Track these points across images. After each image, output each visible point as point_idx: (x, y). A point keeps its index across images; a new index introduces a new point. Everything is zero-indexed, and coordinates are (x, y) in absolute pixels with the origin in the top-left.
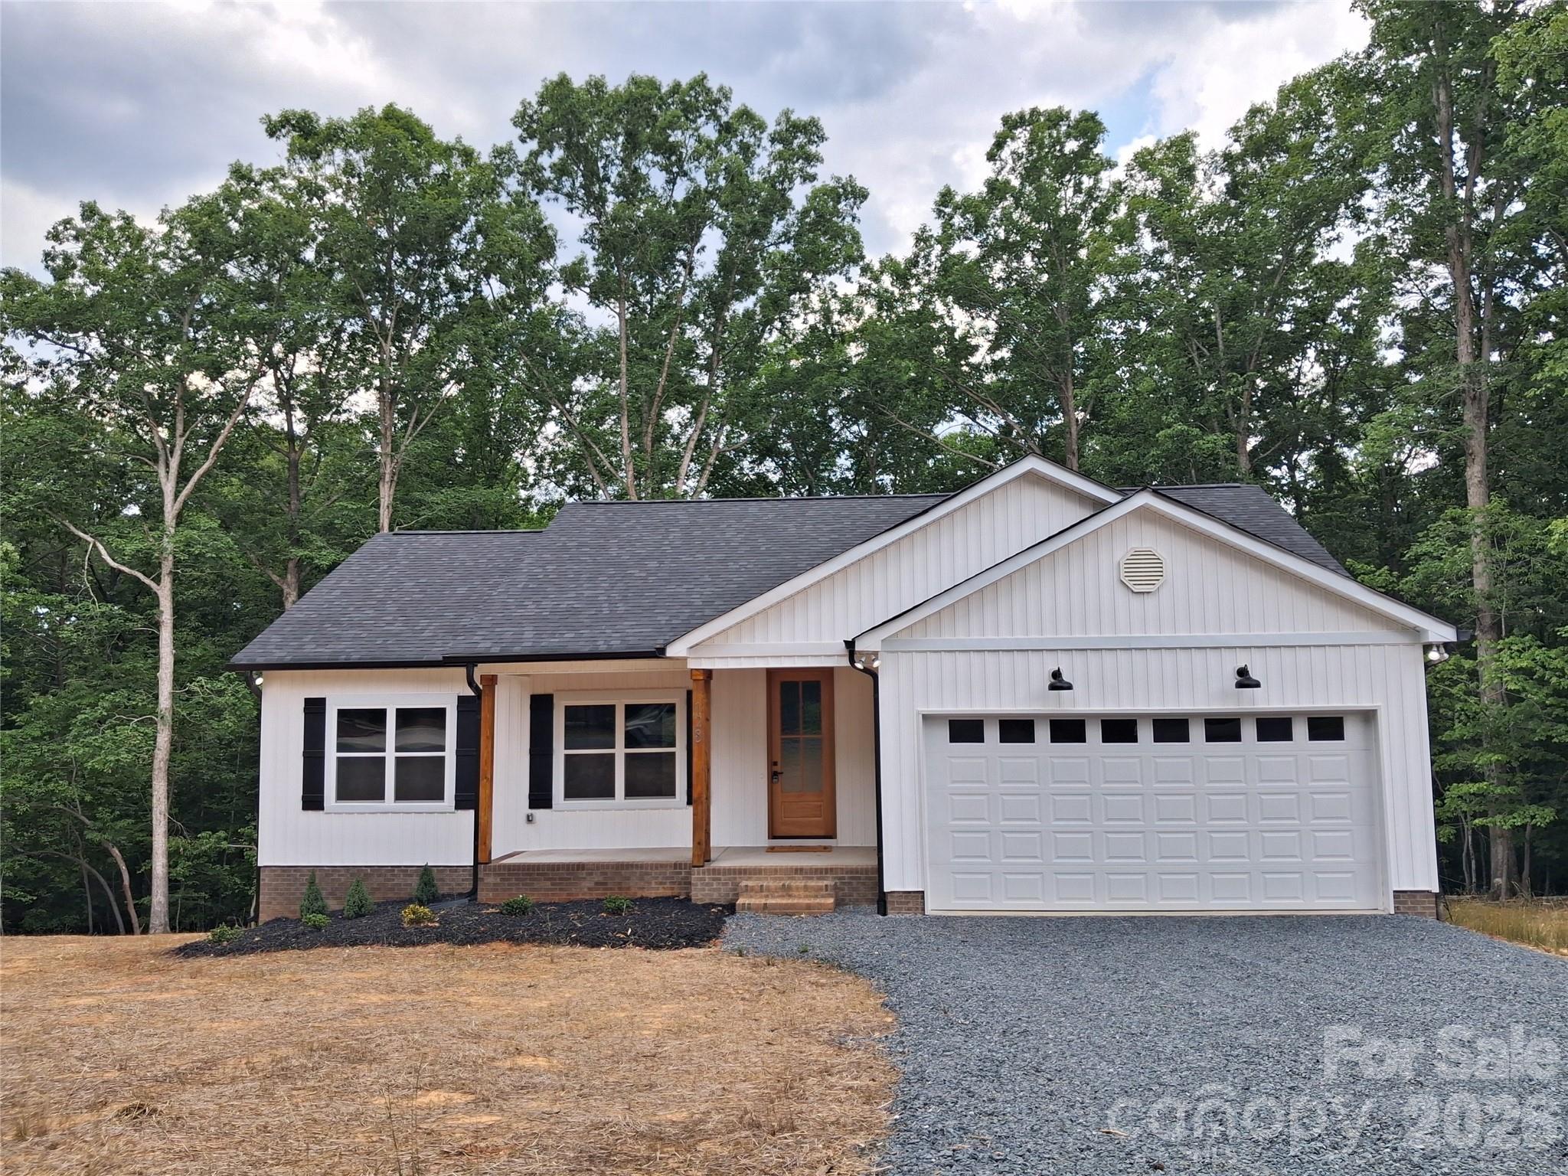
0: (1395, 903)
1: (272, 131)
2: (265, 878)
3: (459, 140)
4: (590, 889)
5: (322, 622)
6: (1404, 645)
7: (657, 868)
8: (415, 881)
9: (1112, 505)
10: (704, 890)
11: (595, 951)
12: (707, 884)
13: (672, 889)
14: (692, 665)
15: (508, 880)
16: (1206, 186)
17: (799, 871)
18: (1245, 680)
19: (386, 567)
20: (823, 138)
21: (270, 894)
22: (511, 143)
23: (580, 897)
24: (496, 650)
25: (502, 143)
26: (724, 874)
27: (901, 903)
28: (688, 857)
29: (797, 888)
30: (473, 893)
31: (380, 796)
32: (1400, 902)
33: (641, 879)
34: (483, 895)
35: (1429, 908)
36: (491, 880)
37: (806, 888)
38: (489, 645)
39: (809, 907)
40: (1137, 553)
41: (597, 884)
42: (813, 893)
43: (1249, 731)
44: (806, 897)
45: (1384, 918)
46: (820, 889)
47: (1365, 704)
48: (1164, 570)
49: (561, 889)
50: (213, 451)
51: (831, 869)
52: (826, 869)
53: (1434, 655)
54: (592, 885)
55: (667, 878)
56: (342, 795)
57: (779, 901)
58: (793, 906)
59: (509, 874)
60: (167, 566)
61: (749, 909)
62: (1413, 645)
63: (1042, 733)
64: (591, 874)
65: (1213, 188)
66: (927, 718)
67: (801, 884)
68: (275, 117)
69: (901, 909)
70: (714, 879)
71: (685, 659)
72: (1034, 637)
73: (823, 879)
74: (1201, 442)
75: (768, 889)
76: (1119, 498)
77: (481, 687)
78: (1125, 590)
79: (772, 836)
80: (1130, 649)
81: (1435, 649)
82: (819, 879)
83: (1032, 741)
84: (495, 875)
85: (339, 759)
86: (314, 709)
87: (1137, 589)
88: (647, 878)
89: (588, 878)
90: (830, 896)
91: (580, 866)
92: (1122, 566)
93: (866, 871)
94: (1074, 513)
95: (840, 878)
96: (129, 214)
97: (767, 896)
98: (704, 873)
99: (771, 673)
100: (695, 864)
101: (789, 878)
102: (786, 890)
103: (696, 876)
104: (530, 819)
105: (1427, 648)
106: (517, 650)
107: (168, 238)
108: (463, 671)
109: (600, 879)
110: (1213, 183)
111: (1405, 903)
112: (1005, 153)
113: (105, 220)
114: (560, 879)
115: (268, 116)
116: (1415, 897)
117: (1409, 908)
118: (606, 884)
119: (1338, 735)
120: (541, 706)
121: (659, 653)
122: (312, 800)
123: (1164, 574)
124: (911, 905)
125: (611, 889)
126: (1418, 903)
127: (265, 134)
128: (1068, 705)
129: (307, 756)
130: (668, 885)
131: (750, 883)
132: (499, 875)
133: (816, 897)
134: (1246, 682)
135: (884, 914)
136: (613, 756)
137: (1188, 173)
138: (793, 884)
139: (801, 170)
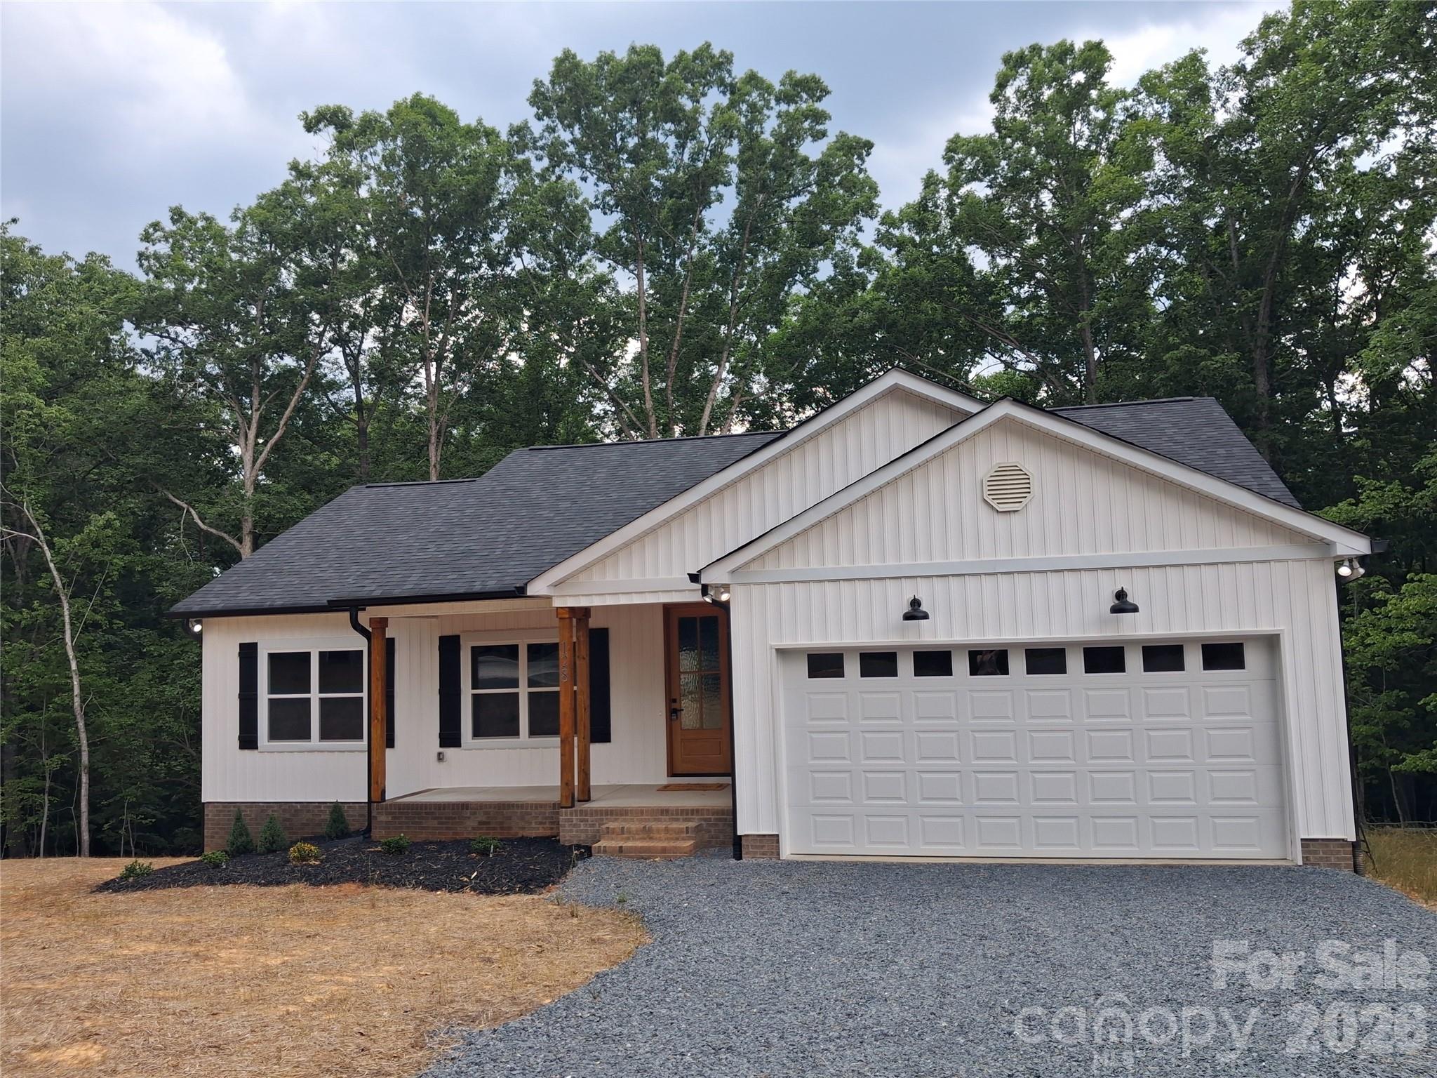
0: (1303, 852)
1: (311, 126)
2: (208, 812)
3: (480, 122)
4: (474, 828)
5: (265, 571)
6: (1311, 559)
7: (536, 808)
8: (326, 816)
9: (969, 416)
10: (571, 831)
11: (431, 896)
12: (575, 826)
13: (552, 829)
14: (557, 603)
15: (399, 818)
16: (1219, 105)
17: (665, 812)
18: (1122, 604)
19: (346, 517)
20: (826, 92)
21: (213, 829)
22: (527, 123)
23: (465, 836)
24: (377, 594)
25: (517, 122)
26: (592, 815)
27: (756, 847)
28: (556, 797)
29: (658, 831)
30: (369, 830)
31: (306, 735)
32: (1310, 852)
33: (522, 819)
34: (376, 833)
35: (1345, 859)
36: (383, 818)
37: (667, 830)
38: (373, 588)
39: (664, 850)
40: (1002, 469)
41: (480, 823)
42: (674, 836)
43: (1134, 661)
44: (667, 839)
45: (1289, 869)
46: (680, 831)
47: (1265, 628)
48: (1031, 486)
49: (447, 828)
50: (282, 423)
51: (698, 811)
52: (692, 810)
53: (1345, 571)
54: (476, 824)
55: (546, 818)
56: (274, 735)
57: (639, 844)
58: (648, 849)
59: (400, 813)
60: (247, 526)
61: (605, 851)
62: (1322, 560)
63: (906, 666)
64: (475, 813)
65: (1228, 105)
66: (782, 653)
67: (662, 826)
68: (311, 114)
69: (756, 853)
70: (582, 821)
71: (549, 598)
72: (890, 564)
73: (689, 820)
74: (1209, 362)
75: (629, 832)
76: (982, 407)
77: (370, 630)
78: (990, 511)
79: (672, 773)
80: (996, 574)
81: (1347, 563)
82: (685, 820)
83: (895, 675)
84: (387, 814)
85: (270, 700)
86: (248, 653)
87: (1001, 508)
88: (527, 817)
89: (472, 817)
90: (690, 838)
91: (465, 806)
92: (986, 484)
93: (722, 812)
94: (929, 427)
95: (705, 820)
96: (209, 214)
97: (628, 839)
98: (571, 814)
99: (668, 608)
100: (564, 804)
101: (655, 820)
102: (647, 833)
103: (564, 816)
104: (440, 757)
105: (1339, 563)
106: (397, 592)
107: (241, 234)
108: (347, 615)
109: (484, 819)
110: (1227, 100)
111: (1316, 852)
112: (1010, 92)
113: (192, 222)
114: (446, 818)
115: (305, 113)
116: (1327, 846)
117: (1321, 858)
118: (488, 823)
119: (1239, 664)
120: (449, 647)
121: (520, 592)
122: (248, 740)
123: (1031, 490)
124: (765, 849)
125: (494, 828)
126: (1332, 852)
127: (303, 130)
128: (930, 635)
129: (242, 697)
130: (547, 825)
131: (612, 825)
132: (390, 813)
133: (677, 839)
134: (1124, 606)
135: (740, 858)
136: (517, 695)
137: (1200, 93)
138: (654, 825)
139: (811, 128)
